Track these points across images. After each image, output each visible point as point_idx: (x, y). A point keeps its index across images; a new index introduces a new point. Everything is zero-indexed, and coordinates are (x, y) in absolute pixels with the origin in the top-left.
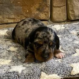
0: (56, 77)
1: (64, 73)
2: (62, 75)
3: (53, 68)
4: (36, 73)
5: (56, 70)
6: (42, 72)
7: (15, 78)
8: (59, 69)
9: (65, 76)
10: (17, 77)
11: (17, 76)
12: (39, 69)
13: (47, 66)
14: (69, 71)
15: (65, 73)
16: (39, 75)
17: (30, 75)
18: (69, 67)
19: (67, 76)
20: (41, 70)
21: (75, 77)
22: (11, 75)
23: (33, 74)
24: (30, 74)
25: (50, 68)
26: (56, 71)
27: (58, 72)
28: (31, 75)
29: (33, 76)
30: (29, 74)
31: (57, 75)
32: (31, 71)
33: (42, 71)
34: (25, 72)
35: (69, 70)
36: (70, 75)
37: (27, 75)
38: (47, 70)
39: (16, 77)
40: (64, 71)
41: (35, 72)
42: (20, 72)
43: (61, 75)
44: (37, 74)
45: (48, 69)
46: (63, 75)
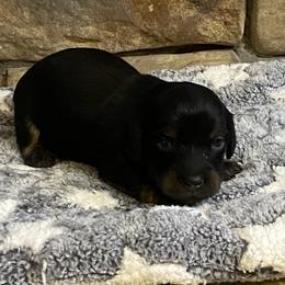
0: (178, 277)
1: (213, 261)
2: (206, 269)
3: (172, 240)
4: (104, 252)
5: (183, 249)
6: (127, 251)
8: (194, 249)
9: (218, 275)
12: (114, 237)
13: (149, 231)
14: (231, 257)
15: (218, 262)
16: (113, 262)
17: (79, 258)
19: (225, 275)
20: (123, 241)
21: (254, 279)
23: (91, 255)
24: (79, 253)
25: (160, 238)
26: (182, 254)
27: (187, 259)
28: (83, 256)
29: (90, 260)
30: (75, 254)
31: (182, 269)
34: (58, 246)
35: (230, 253)
36: (236, 270)
37: (66, 258)
38: (147, 245)
39: (22, 266)
40: (211, 257)
41: (97, 249)
42: (37, 246)
43: (198, 270)
44: (106, 256)
45: (151, 242)
46: (209, 272)
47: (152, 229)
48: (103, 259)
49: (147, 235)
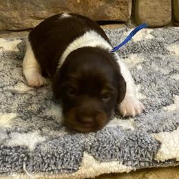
1: (138, 156)
2: (134, 161)
3: (113, 145)
4: (71, 154)
5: (120, 150)
6: (85, 154)
7: (20, 160)
9: (142, 164)
10: (25, 159)
11: (23, 155)
12: (77, 145)
13: (98, 141)
14: (150, 152)
15: (142, 156)
16: (77, 161)
17: (56, 157)
18: (151, 143)
19: (147, 164)
20: (82, 148)
21: (164, 166)
22: (11, 154)
23: (63, 156)
24: (56, 154)
25: (105, 145)
26: (118, 154)
27: (123, 157)
28: (58, 157)
29: (63, 159)
30: (53, 155)
32: (60, 148)
33: (84, 149)
34: (44, 149)
35: (150, 150)
36: (153, 160)
37: (48, 157)
38: (97, 150)
39: (23, 158)
40: (137, 153)
41: (67, 152)
42: (32, 147)
44: (73, 157)
45: (100, 148)
46: (136, 163)
47: (100, 139)
48: (71, 159)
49: (97, 143)
